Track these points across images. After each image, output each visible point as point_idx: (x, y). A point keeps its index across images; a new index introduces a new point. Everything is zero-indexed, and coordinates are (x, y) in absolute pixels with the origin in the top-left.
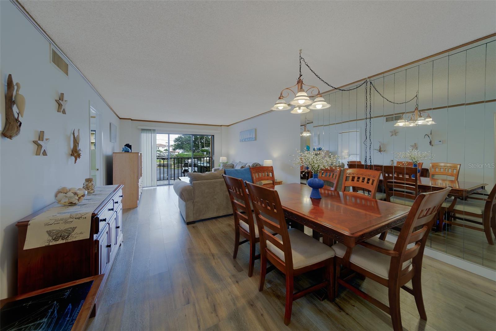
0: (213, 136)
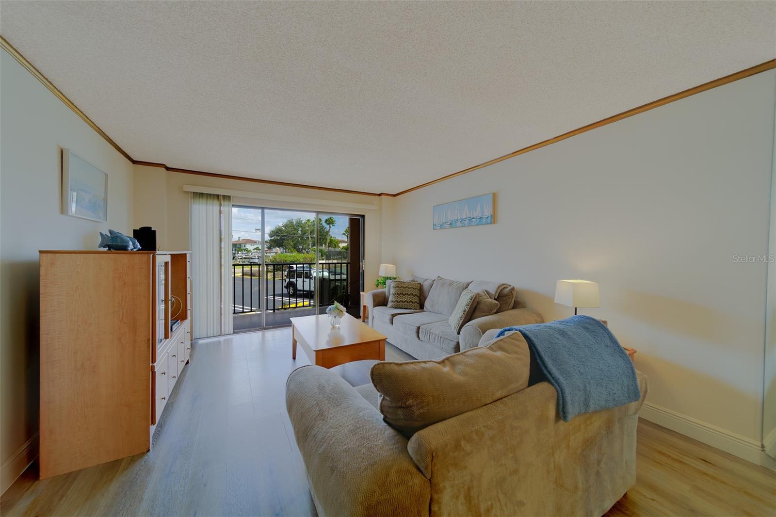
0: (361, 216)
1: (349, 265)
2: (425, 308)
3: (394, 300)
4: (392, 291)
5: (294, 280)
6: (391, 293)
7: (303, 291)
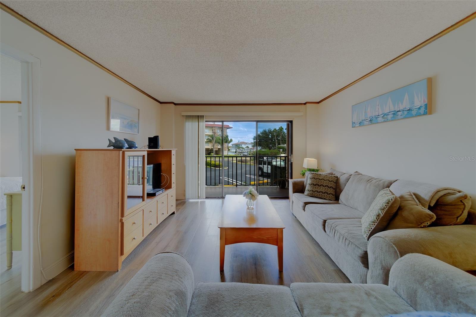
0: (291, 122)
1: (287, 158)
2: (340, 200)
3: (310, 189)
4: (309, 181)
5: (262, 166)
6: (308, 183)
7: (268, 173)
